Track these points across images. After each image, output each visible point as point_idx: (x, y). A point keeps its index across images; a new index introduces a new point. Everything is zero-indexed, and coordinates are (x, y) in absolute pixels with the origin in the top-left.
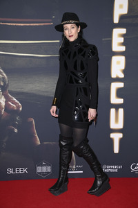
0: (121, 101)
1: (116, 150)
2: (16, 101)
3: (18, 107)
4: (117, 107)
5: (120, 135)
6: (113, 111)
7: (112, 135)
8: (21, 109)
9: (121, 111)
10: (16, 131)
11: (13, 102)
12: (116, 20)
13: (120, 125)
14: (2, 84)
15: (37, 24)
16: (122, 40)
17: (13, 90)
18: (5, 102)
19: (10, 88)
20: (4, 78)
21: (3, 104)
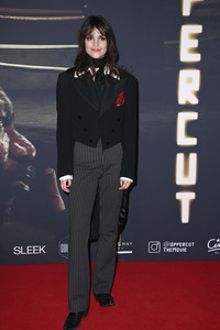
0: (193, 141)
1: (185, 218)
2: (27, 141)
3: (30, 151)
4: (187, 150)
5: (192, 196)
6: (180, 157)
7: (179, 196)
8: (34, 154)
9: (193, 157)
10: (27, 188)
11: (23, 144)
12: (186, 11)
13: (192, 180)
14: (4, 114)
15: (59, 18)
16: (195, 43)
17: (21, 123)
18: (10, 143)
19: (16, 121)
21: (6, 146)
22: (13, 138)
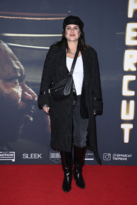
0: (132, 93)
1: (126, 140)
2: (32, 91)
3: (34, 97)
4: (128, 99)
5: (131, 126)
6: (124, 103)
7: (123, 126)
8: (36, 99)
9: (132, 103)
10: (31, 119)
11: (30, 93)
12: (130, 15)
13: (131, 116)
14: (19, 75)
15: (54, 19)
17: (29, 81)
18: (22, 92)
19: (26, 79)
20: (21, 70)
21: (20, 94)
22: (24, 90)
